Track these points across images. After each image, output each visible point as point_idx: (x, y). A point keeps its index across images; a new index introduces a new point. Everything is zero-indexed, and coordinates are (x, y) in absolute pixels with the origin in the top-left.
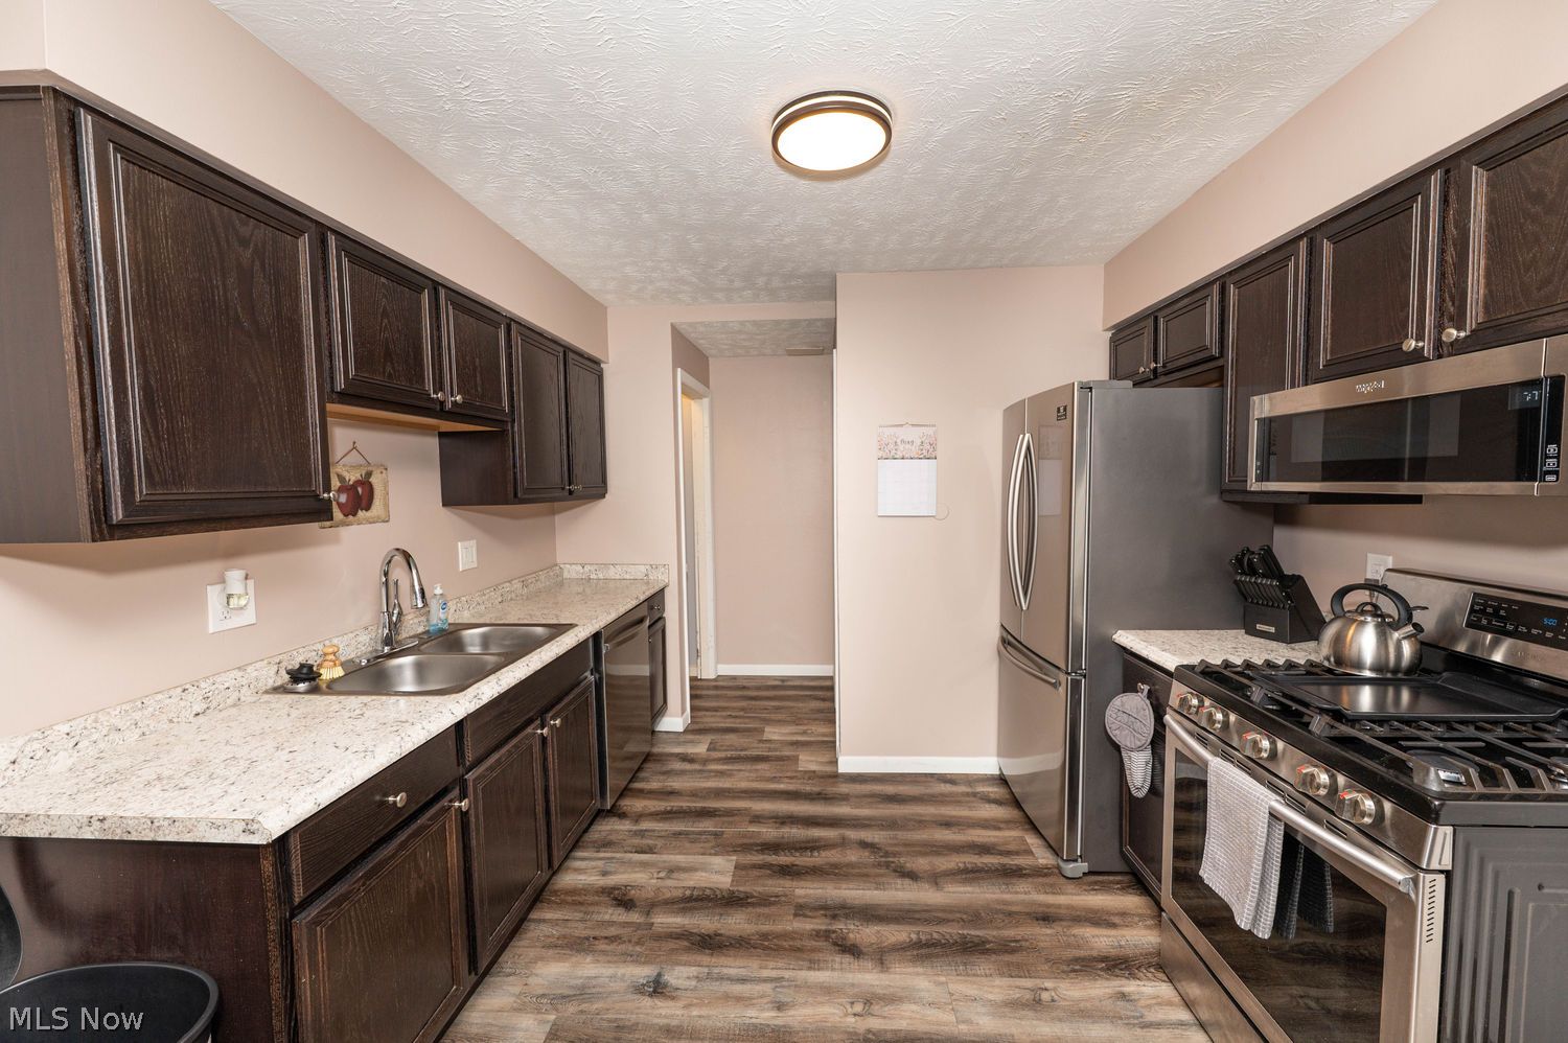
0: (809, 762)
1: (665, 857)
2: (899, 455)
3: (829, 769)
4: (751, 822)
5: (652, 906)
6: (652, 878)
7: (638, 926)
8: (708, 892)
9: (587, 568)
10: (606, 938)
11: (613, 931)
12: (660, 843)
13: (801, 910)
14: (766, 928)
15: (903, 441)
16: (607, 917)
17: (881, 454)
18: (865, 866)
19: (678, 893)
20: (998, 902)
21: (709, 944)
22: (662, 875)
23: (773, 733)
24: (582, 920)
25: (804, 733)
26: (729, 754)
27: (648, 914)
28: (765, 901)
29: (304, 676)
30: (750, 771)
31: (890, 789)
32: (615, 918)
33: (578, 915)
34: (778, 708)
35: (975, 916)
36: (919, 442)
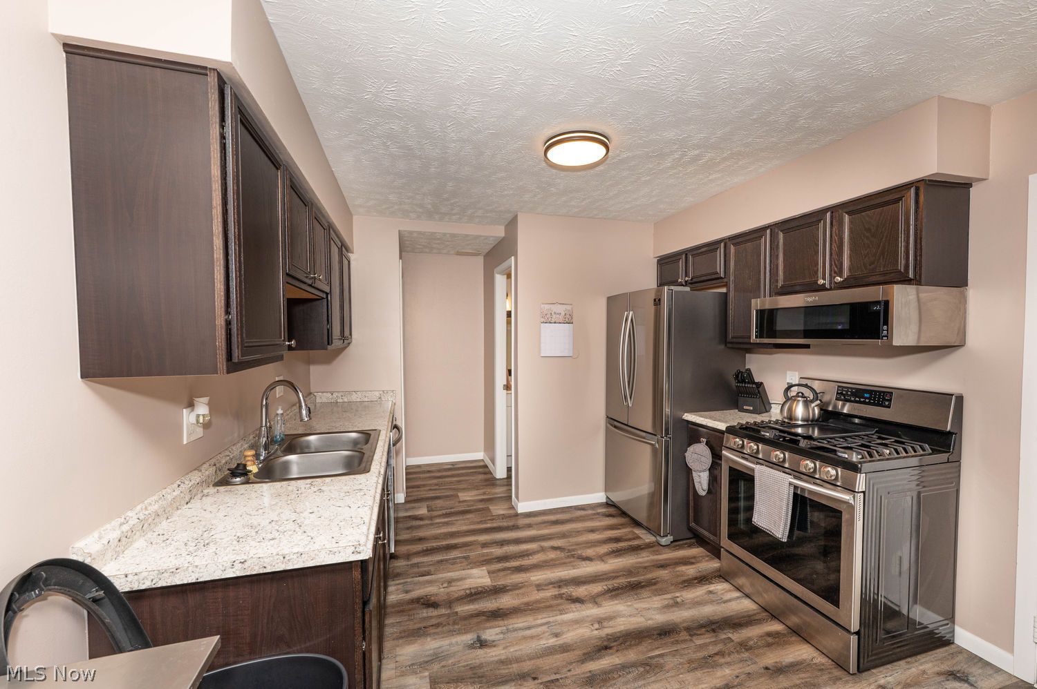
0: (498, 509)
1: (441, 576)
2: (553, 321)
3: (511, 512)
4: (482, 547)
5: (450, 603)
6: (440, 588)
7: (448, 616)
8: (480, 589)
9: (335, 395)
10: (432, 626)
11: (434, 621)
12: (432, 569)
13: (539, 587)
14: (526, 600)
15: (555, 313)
16: (425, 615)
17: (543, 320)
18: (562, 558)
19: (462, 593)
20: (637, 563)
21: (497, 615)
22: (445, 585)
23: (464, 496)
24: (409, 620)
25: (484, 494)
26: (444, 512)
27: (450, 607)
28: (516, 587)
30: (464, 520)
31: (552, 518)
32: (430, 614)
33: (406, 618)
34: (459, 481)
35: (629, 572)
36: (563, 314)
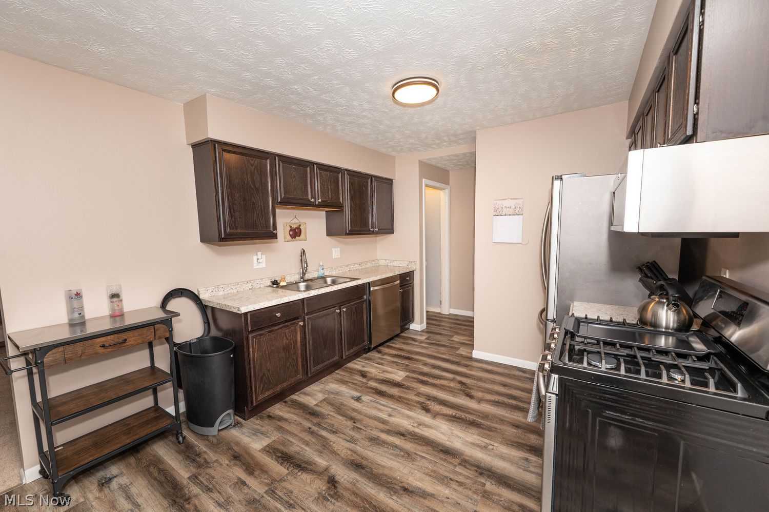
0: (463, 351)
1: (385, 367)
2: (504, 214)
3: (469, 355)
4: (422, 365)
5: (371, 379)
6: (376, 372)
7: (363, 383)
8: (391, 380)
9: (387, 261)
10: (352, 383)
11: (355, 382)
12: (386, 363)
13: (419, 394)
14: (402, 395)
15: (505, 207)
16: (356, 378)
17: (495, 213)
18: (455, 389)
19: (382, 378)
20: (501, 415)
21: (381, 393)
22: (380, 372)
23: (457, 339)
24: (349, 377)
26: (432, 342)
27: (368, 381)
28: (408, 388)
29: (275, 283)
30: (436, 349)
31: (490, 368)
32: (358, 379)
33: (348, 375)
35: (486, 416)
36: (513, 207)
